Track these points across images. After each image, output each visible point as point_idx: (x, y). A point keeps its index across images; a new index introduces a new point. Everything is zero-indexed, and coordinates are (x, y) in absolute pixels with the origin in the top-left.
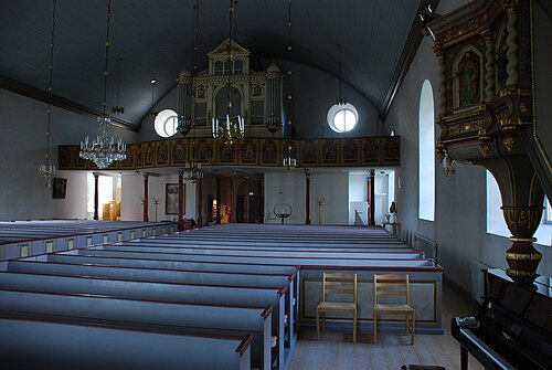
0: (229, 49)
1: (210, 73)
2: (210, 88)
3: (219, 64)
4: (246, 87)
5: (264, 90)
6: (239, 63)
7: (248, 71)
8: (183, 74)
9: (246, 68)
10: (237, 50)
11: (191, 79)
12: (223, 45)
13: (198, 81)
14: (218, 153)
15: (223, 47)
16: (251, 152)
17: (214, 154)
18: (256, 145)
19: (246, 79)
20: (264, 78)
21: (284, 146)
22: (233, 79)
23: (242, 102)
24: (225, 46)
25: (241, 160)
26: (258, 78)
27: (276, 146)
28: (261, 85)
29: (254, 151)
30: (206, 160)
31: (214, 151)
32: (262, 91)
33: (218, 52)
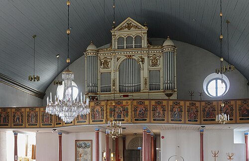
0: (129, 27)
1: (114, 47)
3: (120, 40)
5: (161, 61)
6: (138, 39)
7: (146, 45)
8: (90, 48)
9: (144, 43)
10: (136, 27)
11: (97, 53)
12: (124, 24)
13: (102, 54)
14: (133, 113)
15: (124, 25)
16: (161, 112)
17: (130, 114)
18: (165, 106)
19: (145, 52)
20: (160, 51)
21: (188, 106)
22: (134, 52)
23: (142, 71)
24: (126, 24)
25: (152, 119)
26: (155, 52)
27: (182, 106)
28: (158, 57)
29: (164, 110)
30: (122, 118)
31: (130, 110)
32: (159, 62)
33: (120, 30)
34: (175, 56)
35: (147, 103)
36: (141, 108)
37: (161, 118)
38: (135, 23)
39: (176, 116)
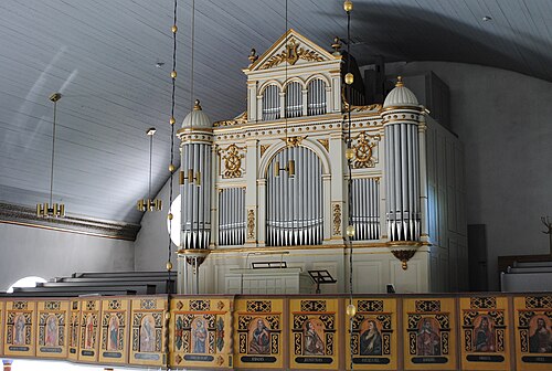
0: (292, 55)
1: (252, 115)
2: (251, 153)
3: (268, 93)
4: (336, 145)
5: (381, 153)
6: (315, 87)
7: (338, 107)
8: (188, 122)
9: (334, 100)
10: (311, 56)
11: (208, 134)
12: (278, 48)
13: (224, 136)
14: (237, 337)
15: (280, 52)
16: (322, 336)
17: (227, 340)
18: (332, 315)
19: (335, 125)
20: (379, 122)
21: (410, 315)
22: (304, 128)
23: (326, 184)
24: (284, 48)
25: (293, 357)
26: (365, 123)
27: (389, 315)
28: (372, 140)
29: (329, 330)
30: (207, 354)
31: (227, 329)
32: (375, 155)
33: (268, 66)
34: (422, 136)
35: (277, 306)
36: (260, 322)
37: (319, 355)
38: (306, 44)
39: (371, 345)
